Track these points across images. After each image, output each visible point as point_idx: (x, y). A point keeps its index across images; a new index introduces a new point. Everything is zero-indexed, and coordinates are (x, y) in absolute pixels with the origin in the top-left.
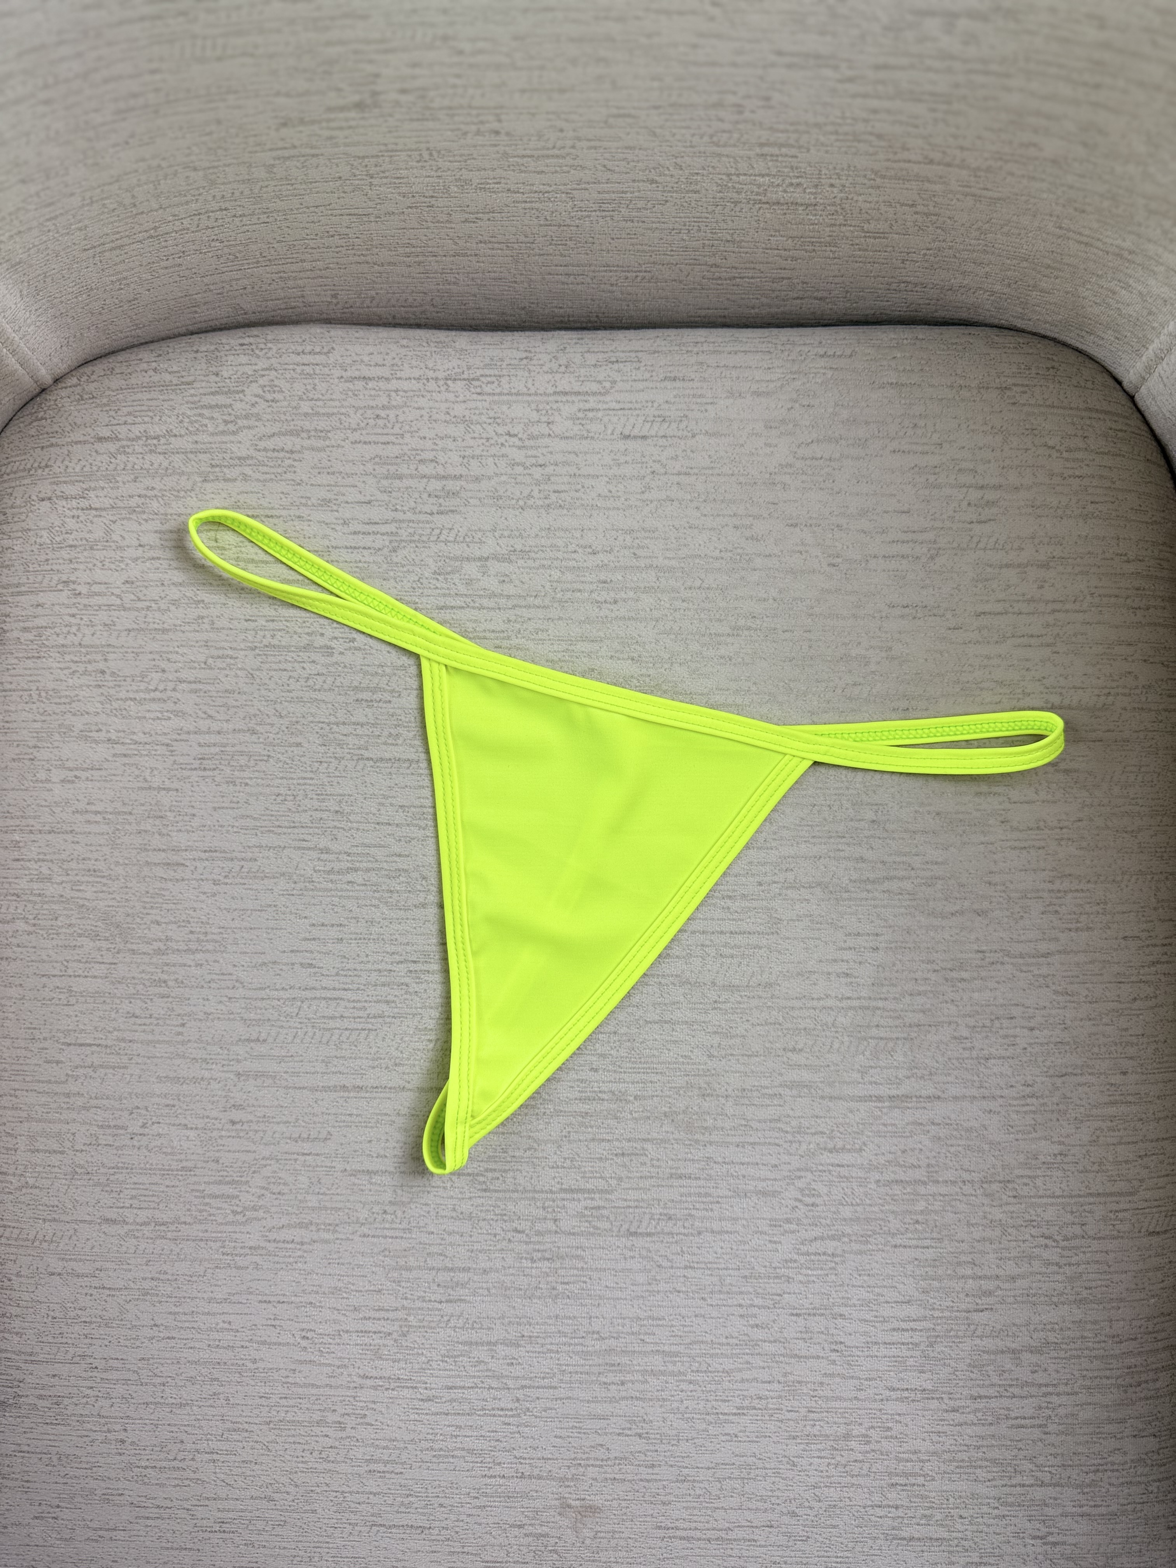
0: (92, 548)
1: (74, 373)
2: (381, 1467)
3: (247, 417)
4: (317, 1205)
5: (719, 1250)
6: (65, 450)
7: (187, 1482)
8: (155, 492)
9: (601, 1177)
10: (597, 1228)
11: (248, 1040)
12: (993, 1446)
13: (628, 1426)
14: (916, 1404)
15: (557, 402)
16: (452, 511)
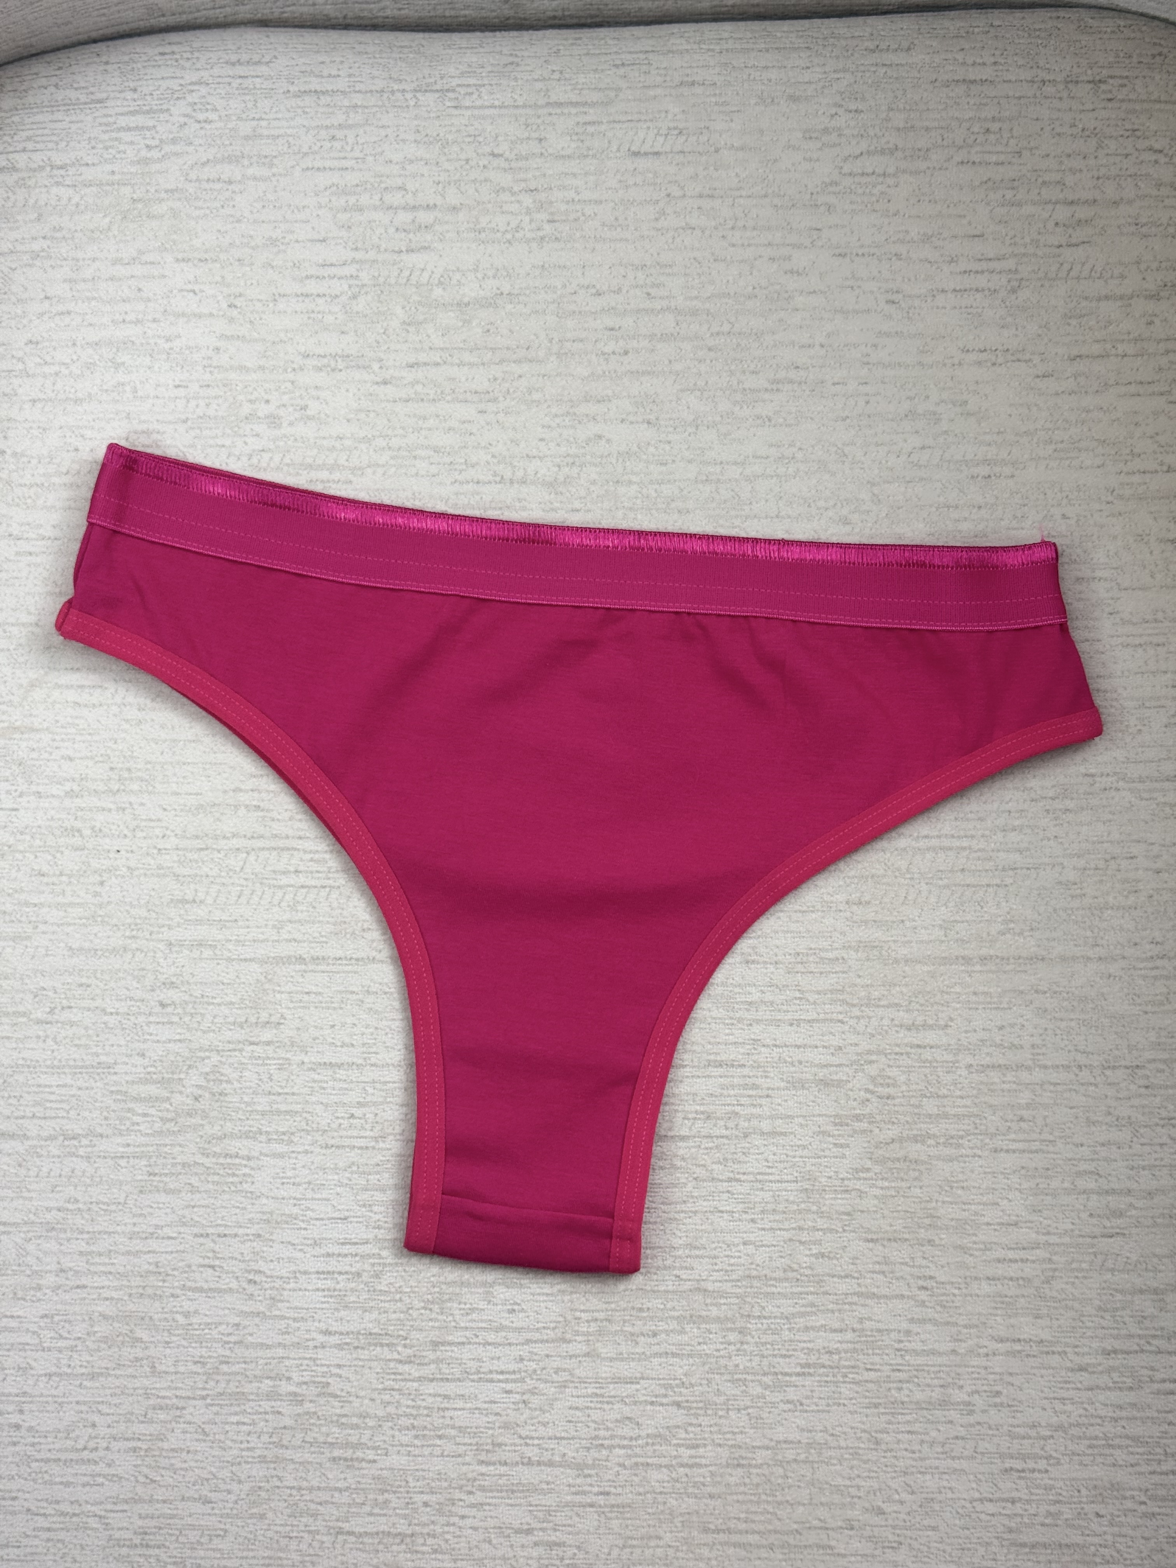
2: (349, 1453)
3: (174, 141)
4: (268, 1108)
7: (100, 1480)
8: (64, 232)
11: (184, 901)
12: (1136, 1419)
13: (663, 1391)
14: (1032, 1359)
15: (550, 114)
16: (425, 248)
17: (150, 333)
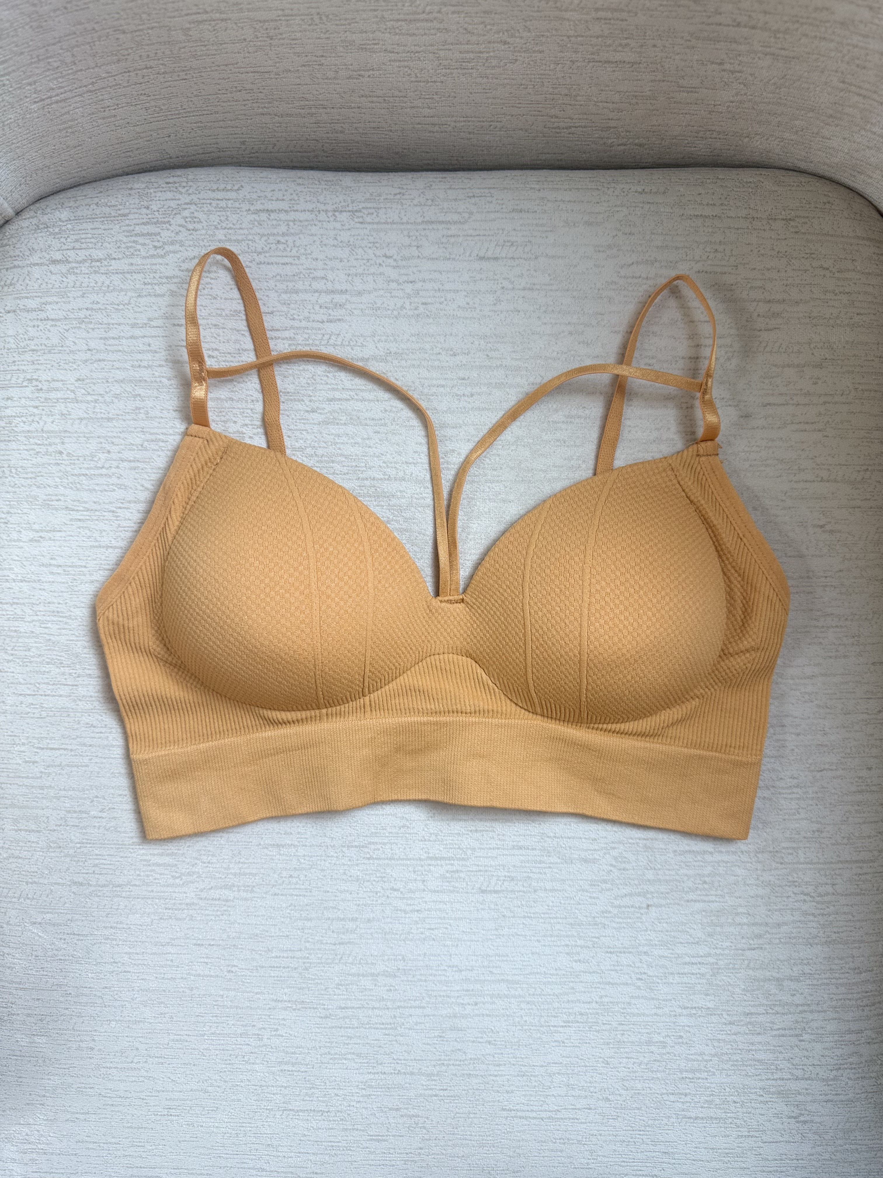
0: (50, 352)
1: (31, 207)
3: (172, 243)
4: (238, 871)
5: (551, 904)
6: (25, 270)
8: (99, 306)
9: (459, 848)
10: (456, 887)
12: (760, 1050)
13: (480, 1035)
14: (702, 1018)
15: (424, 229)
16: (339, 320)
17: (157, 374)
